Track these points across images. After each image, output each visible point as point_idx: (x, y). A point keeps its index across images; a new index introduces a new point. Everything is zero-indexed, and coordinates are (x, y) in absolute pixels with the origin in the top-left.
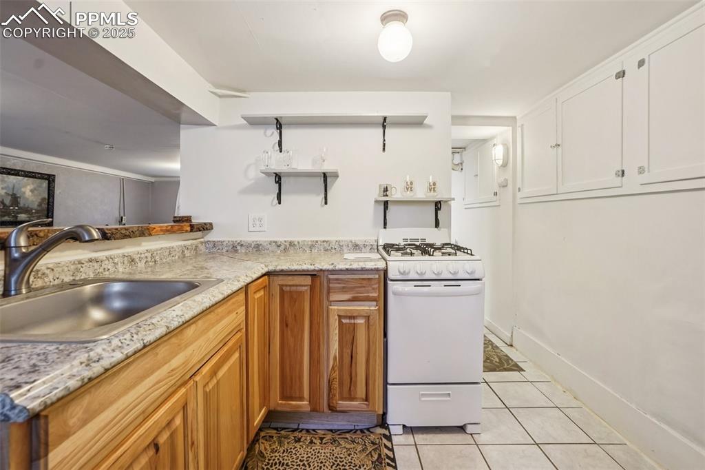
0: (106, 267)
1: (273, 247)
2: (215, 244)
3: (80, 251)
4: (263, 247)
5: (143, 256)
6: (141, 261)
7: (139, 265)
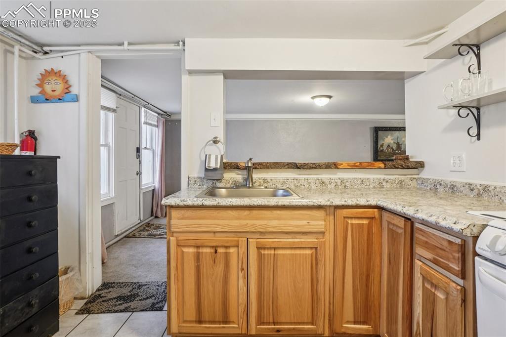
0: (302, 183)
1: (466, 191)
2: (423, 181)
3: (290, 174)
4: (457, 188)
5: (333, 181)
6: (330, 184)
7: (329, 186)
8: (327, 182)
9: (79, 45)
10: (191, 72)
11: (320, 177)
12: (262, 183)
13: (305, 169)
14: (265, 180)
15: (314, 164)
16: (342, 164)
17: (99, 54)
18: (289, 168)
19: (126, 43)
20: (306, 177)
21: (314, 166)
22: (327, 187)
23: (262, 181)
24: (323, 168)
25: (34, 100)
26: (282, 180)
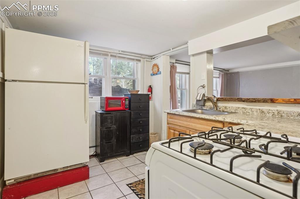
0: (248, 111)
5: (271, 111)
6: (269, 113)
7: (267, 115)
8: (266, 111)
9: (161, 53)
10: (193, 55)
11: (261, 108)
12: (224, 109)
13: (248, 102)
14: (226, 108)
15: (254, 99)
16: (278, 100)
17: (166, 55)
18: (238, 101)
19: (171, 49)
20: (251, 107)
21: (254, 100)
22: (266, 115)
23: (224, 108)
24: (261, 102)
25: (152, 75)
26: (235, 108)
